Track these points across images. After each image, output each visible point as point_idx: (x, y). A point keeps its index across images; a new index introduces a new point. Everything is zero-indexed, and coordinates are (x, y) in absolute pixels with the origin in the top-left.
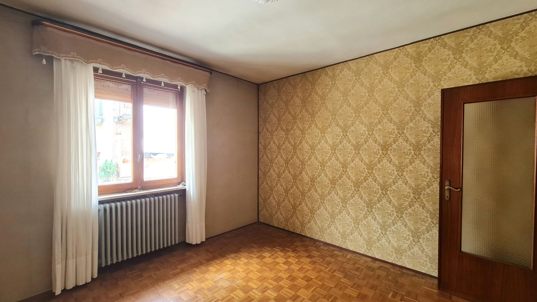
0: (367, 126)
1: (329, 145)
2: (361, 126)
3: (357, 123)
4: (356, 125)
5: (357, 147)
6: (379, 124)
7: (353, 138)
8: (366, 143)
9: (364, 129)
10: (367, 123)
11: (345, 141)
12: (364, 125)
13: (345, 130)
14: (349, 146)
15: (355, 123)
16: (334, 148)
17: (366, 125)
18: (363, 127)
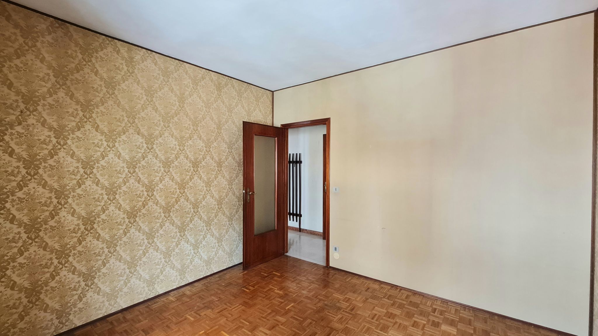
0: (177, 140)
1: (124, 161)
2: (171, 139)
3: (166, 134)
4: (165, 137)
5: (167, 164)
6: (190, 140)
7: (162, 152)
8: (177, 160)
9: (174, 143)
10: (178, 136)
11: (150, 156)
12: (174, 138)
13: (150, 140)
14: (156, 163)
15: (163, 134)
16: (132, 165)
17: (176, 138)
18: (174, 140)
